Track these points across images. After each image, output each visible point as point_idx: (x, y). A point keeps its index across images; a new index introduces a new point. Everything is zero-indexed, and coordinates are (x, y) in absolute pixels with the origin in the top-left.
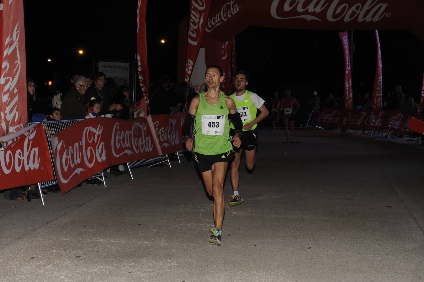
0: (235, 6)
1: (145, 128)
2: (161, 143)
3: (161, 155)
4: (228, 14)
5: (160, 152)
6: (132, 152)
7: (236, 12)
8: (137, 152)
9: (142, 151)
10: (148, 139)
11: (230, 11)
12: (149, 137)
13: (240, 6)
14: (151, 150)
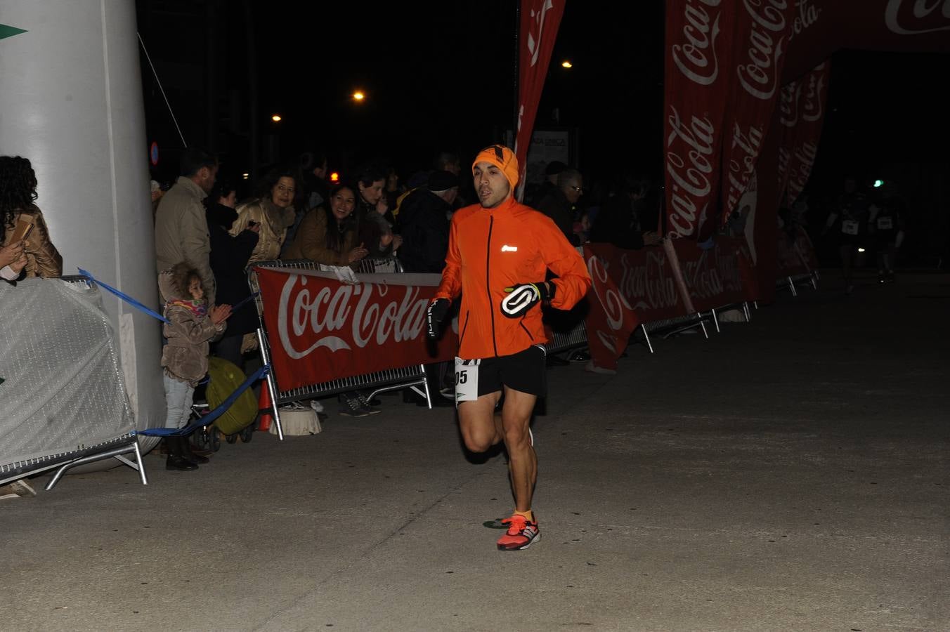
0: (809, 11)
1: (663, 262)
2: (690, 290)
3: (691, 312)
4: (796, 26)
5: (690, 307)
6: (648, 307)
7: (811, 22)
8: (655, 306)
9: (662, 304)
10: (669, 282)
11: (798, 21)
12: (671, 279)
13: (820, 10)
14: (676, 302)
